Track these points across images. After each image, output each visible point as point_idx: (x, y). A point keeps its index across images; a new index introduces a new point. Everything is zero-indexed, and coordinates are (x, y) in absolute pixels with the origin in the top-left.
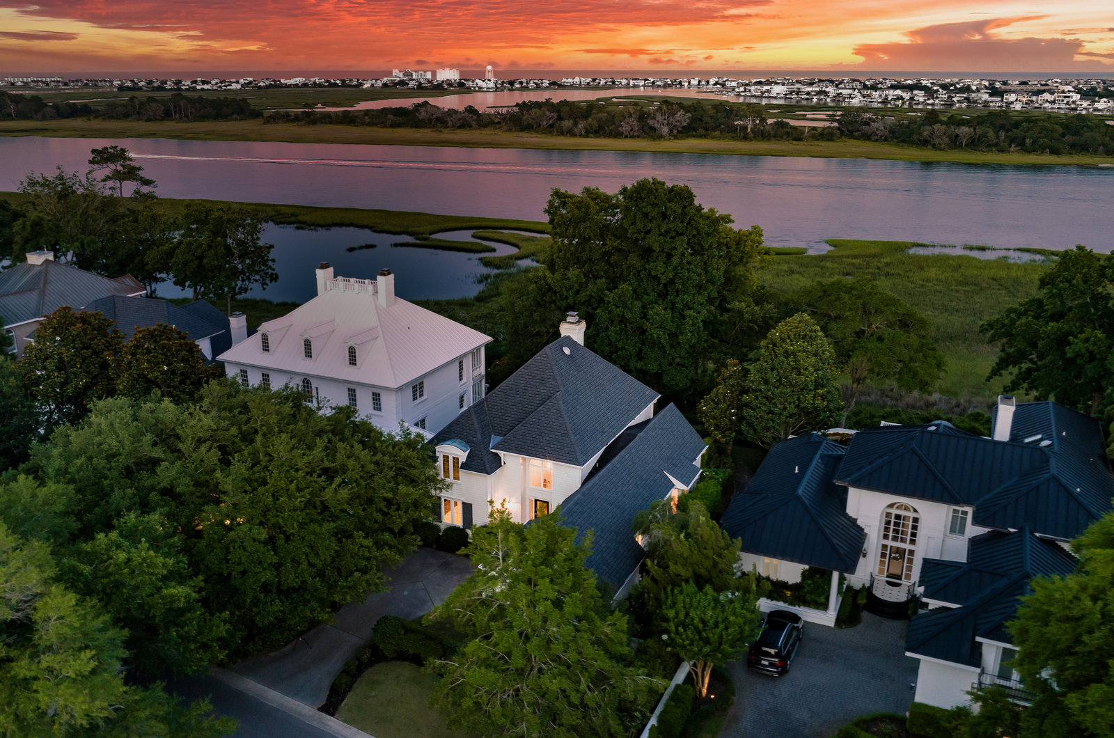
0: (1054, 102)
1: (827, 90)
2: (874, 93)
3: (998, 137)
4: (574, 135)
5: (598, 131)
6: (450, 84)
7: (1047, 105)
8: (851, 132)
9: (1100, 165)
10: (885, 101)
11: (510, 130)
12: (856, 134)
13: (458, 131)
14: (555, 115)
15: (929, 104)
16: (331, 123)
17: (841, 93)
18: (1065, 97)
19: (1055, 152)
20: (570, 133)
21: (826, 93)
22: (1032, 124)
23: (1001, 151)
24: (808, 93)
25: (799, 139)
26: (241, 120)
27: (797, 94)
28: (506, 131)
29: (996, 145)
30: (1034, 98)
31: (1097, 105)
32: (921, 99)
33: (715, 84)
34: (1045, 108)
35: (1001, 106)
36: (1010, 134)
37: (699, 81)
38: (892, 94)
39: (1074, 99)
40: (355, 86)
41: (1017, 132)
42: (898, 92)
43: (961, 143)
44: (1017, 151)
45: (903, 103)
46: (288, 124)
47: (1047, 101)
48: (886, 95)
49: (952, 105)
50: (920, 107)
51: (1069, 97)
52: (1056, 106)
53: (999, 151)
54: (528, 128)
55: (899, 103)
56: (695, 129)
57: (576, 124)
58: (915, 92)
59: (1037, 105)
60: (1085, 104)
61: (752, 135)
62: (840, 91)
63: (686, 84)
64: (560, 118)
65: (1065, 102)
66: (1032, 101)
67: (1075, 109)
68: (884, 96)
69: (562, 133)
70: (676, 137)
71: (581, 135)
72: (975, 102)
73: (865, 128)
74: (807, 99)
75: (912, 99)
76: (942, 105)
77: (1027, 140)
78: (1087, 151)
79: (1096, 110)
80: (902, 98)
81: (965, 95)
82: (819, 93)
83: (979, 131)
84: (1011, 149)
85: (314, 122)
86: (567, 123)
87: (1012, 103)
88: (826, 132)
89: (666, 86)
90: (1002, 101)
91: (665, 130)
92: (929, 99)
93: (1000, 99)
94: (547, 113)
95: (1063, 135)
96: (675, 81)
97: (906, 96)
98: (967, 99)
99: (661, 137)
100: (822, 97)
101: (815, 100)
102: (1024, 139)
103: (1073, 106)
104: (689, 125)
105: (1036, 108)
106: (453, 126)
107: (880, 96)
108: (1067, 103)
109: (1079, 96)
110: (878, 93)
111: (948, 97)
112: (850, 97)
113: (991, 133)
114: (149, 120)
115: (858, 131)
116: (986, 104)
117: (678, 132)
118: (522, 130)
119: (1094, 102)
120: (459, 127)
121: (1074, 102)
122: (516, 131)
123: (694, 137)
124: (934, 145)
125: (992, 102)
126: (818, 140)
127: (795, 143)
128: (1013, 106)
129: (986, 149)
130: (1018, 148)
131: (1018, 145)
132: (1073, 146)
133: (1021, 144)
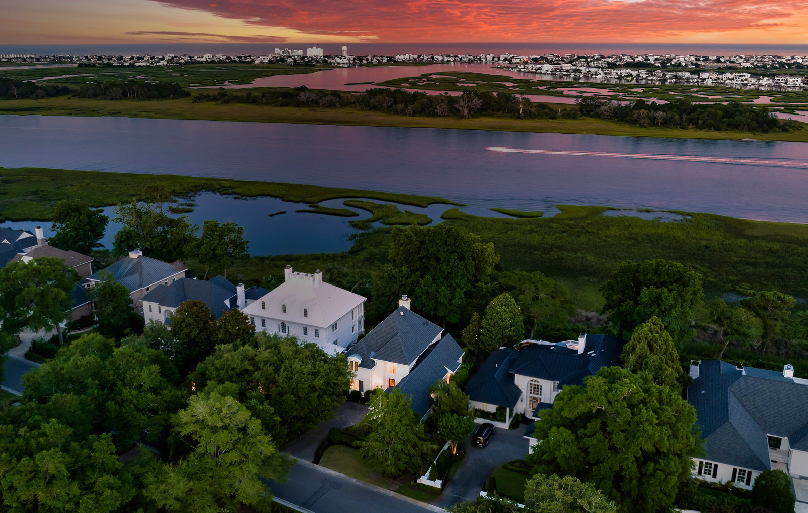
0: (733, 79)
1: (580, 68)
2: (612, 71)
3: (681, 118)
4: (405, 115)
5: (422, 112)
6: (317, 61)
7: (728, 81)
8: (589, 112)
9: (743, 140)
10: (620, 78)
11: (362, 109)
13: (327, 110)
14: (392, 100)
15: (649, 80)
16: (239, 102)
18: (740, 76)
19: (717, 129)
20: (402, 113)
21: (579, 71)
22: (703, 110)
23: (683, 128)
24: (567, 71)
25: (552, 117)
26: (176, 99)
27: (560, 71)
28: (359, 110)
29: (680, 124)
30: (720, 76)
31: (761, 82)
32: (645, 76)
33: (504, 60)
34: (727, 84)
35: (698, 82)
36: (689, 116)
37: (493, 58)
38: (624, 72)
39: (746, 77)
40: (248, 62)
41: (693, 115)
42: (629, 71)
43: (658, 122)
44: (693, 128)
46: (209, 103)
47: (728, 79)
49: (665, 80)
51: (743, 76)
52: (734, 82)
53: (682, 128)
54: (374, 108)
55: (630, 78)
56: (486, 110)
57: (406, 107)
58: (640, 71)
59: (722, 81)
60: (754, 81)
61: (523, 115)
63: (484, 60)
64: (396, 103)
66: (719, 78)
67: (746, 85)
68: (619, 73)
69: (397, 113)
70: (473, 117)
71: (410, 115)
72: (681, 78)
74: (567, 75)
75: (638, 75)
76: (658, 80)
77: (700, 121)
78: (738, 128)
79: (760, 85)
80: (631, 75)
81: (674, 73)
82: (575, 71)
83: (669, 115)
84: (690, 127)
85: (227, 102)
86: (400, 106)
87: (706, 79)
88: (572, 112)
89: (470, 62)
90: (699, 78)
91: (466, 111)
92: (649, 76)
93: (697, 76)
94: (387, 98)
95: (723, 117)
96: (476, 57)
97: (634, 73)
98: (676, 76)
99: (462, 117)
100: (577, 73)
101: (572, 75)
102: (698, 119)
103: (745, 82)
104: (482, 107)
105: (721, 83)
106: (324, 106)
107: (617, 73)
108: (742, 80)
109: (749, 75)
110: (615, 71)
111: (663, 74)
112: (596, 74)
113: (677, 117)
114: (112, 99)
115: (593, 112)
116: (688, 80)
117: (475, 112)
118: (370, 109)
119: (759, 79)
120: (327, 107)
121: (746, 80)
122: (366, 110)
123: (485, 115)
124: (640, 124)
125: (692, 78)
126: (566, 118)
127: (551, 120)
128: (705, 82)
129: (674, 127)
130: (694, 126)
131: (694, 124)
132: (728, 125)
133: (696, 124)
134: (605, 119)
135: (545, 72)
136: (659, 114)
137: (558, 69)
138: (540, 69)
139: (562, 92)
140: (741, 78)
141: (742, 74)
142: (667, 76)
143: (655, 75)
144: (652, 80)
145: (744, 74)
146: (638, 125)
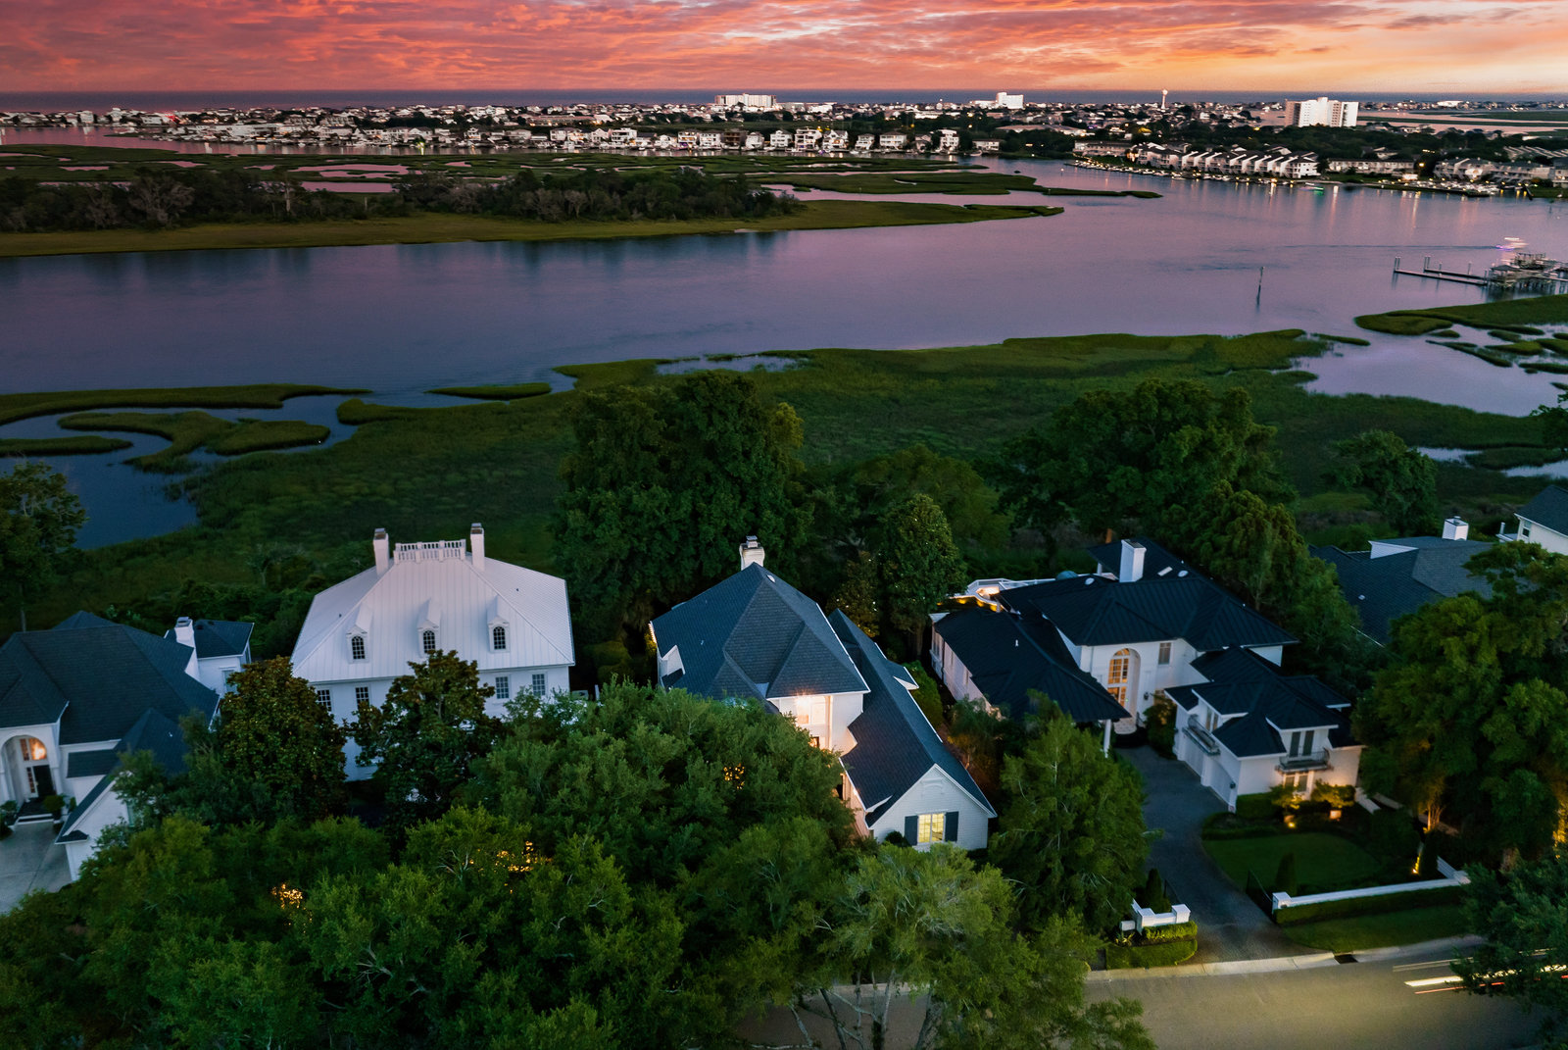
0: (609, 140)
1: (313, 129)
2: (381, 133)
3: (615, 202)
7: (604, 145)
8: (426, 203)
9: (734, 231)
10: (401, 145)
12: (431, 204)
17: (335, 135)
18: (622, 134)
19: (682, 217)
21: (315, 135)
23: (624, 219)
25: (361, 216)
27: (272, 137)
29: (614, 212)
30: (586, 136)
31: (657, 143)
32: (448, 141)
34: (602, 148)
35: (551, 148)
36: (626, 196)
38: (408, 134)
39: (631, 136)
41: (631, 195)
42: (415, 131)
43: (574, 211)
44: (640, 218)
45: (426, 146)
48: (400, 136)
49: (489, 147)
51: (625, 134)
52: (614, 145)
53: (621, 220)
55: (421, 146)
56: (207, 210)
57: (5, 213)
58: (438, 131)
59: (592, 145)
60: (644, 142)
61: (294, 215)
62: (334, 131)
65: (622, 139)
66: (585, 140)
67: (636, 149)
68: (396, 137)
70: (182, 224)
71: (22, 230)
72: (516, 142)
73: (442, 196)
74: (291, 144)
75: (435, 140)
76: (478, 147)
77: (649, 204)
78: (713, 213)
79: (659, 149)
80: (423, 140)
81: (503, 134)
82: (304, 135)
83: (593, 196)
84: (633, 216)
87: (562, 142)
90: (549, 140)
91: (162, 214)
92: (458, 140)
93: (546, 138)
95: (683, 196)
97: (427, 135)
99: (160, 225)
102: (644, 202)
103: (632, 145)
104: (195, 204)
105: (592, 148)
107: (392, 137)
108: (625, 141)
109: (635, 132)
110: (387, 133)
111: (482, 136)
112: (350, 140)
113: (607, 198)
115: (432, 200)
116: (531, 145)
117: (183, 215)
119: (653, 140)
121: (632, 140)
123: (207, 221)
124: (543, 217)
125: (539, 142)
126: (387, 216)
127: (361, 222)
128: (564, 146)
129: (606, 218)
130: (641, 214)
131: (639, 211)
132: (697, 208)
133: (643, 209)
134: (462, 213)
135: (239, 139)
136: (575, 195)
137: (265, 133)
138: (225, 133)
139: (317, 173)
141: (622, 130)
142: (491, 139)
143: (468, 138)
144: (466, 147)
145: (627, 130)
146: (538, 219)
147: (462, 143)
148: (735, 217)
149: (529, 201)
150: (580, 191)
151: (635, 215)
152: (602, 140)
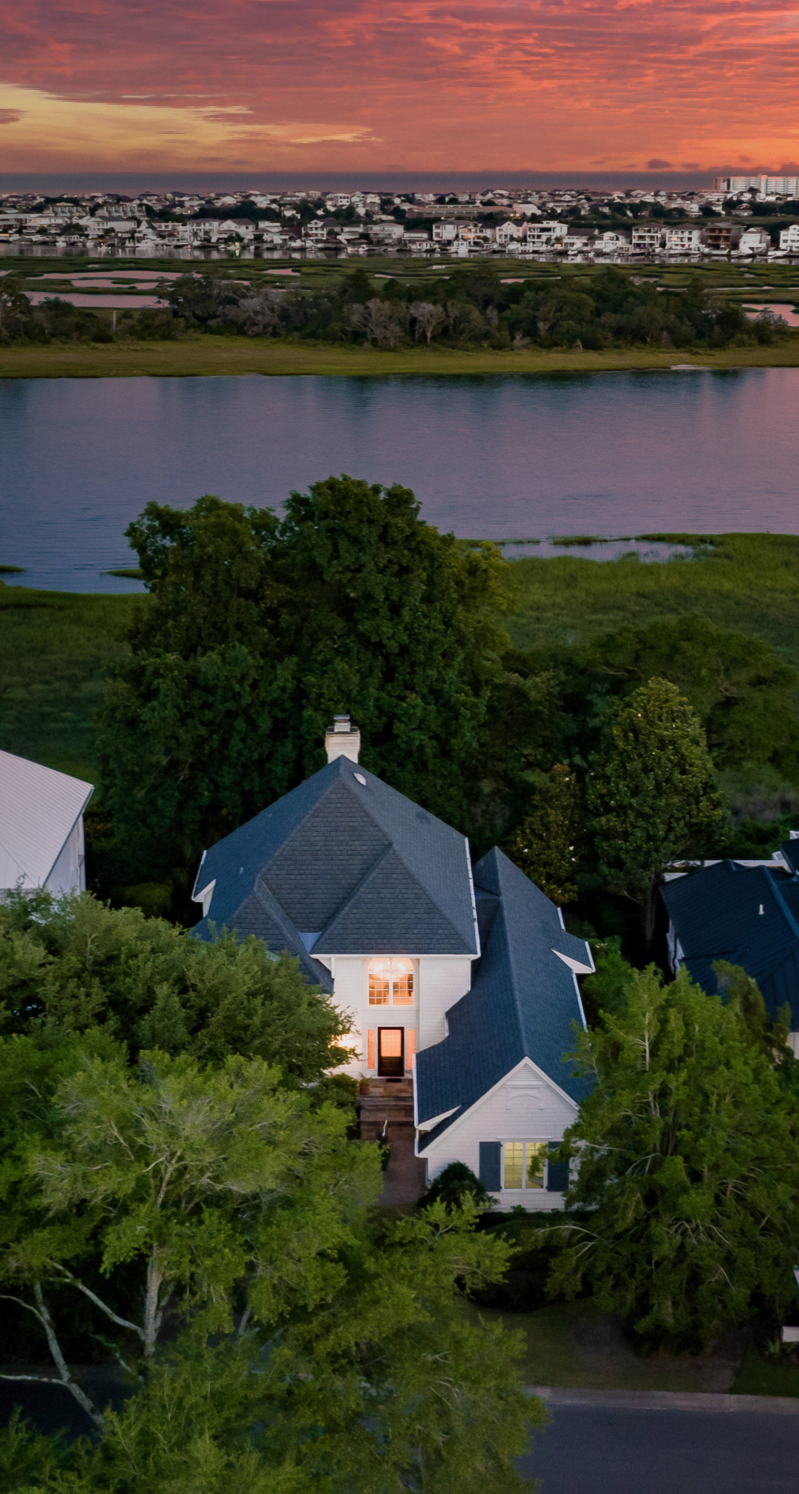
0: (523, 240)
1: (82, 222)
3: (487, 321)
7: (513, 246)
8: (203, 320)
9: (674, 368)
10: (206, 246)
12: (212, 323)
15: (295, 250)
17: (112, 230)
18: (543, 230)
19: (592, 345)
21: (80, 230)
22: (541, 294)
23: (499, 347)
24: (42, 231)
25: (103, 338)
27: (20, 232)
29: (487, 336)
30: (488, 233)
31: (598, 245)
32: (278, 240)
34: (511, 252)
35: (432, 251)
36: (507, 313)
38: (217, 229)
39: (558, 233)
41: (515, 310)
42: (230, 225)
43: (424, 334)
44: (525, 347)
45: (244, 248)
48: (206, 233)
49: (338, 248)
50: (277, 255)
51: (548, 230)
52: (530, 247)
53: (494, 348)
55: (236, 247)
58: (263, 225)
59: (495, 247)
60: (579, 243)
62: (110, 225)
65: (544, 239)
66: (485, 239)
67: (564, 254)
68: (201, 234)
72: (380, 242)
73: (231, 311)
74: (44, 243)
75: (258, 238)
76: (320, 250)
77: (541, 325)
78: (644, 340)
79: (599, 254)
80: (240, 239)
81: (361, 229)
82: (69, 229)
83: (454, 312)
84: (516, 343)
87: (450, 243)
88: (157, 322)
90: (431, 239)
92: (291, 239)
93: (425, 236)
95: (598, 313)
97: (247, 232)
98: (365, 236)
100: (75, 238)
101: (61, 243)
102: (534, 321)
103: (559, 247)
105: (495, 252)
107: (195, 234)
108: (548, 242)
109: (565, 228)
110: (188, 227)
111: (330, 233)
112: (133, 238)
113: (475, 315)
115: (215, 316)
116: (403, 247)
119: (592, 239)
121: (559, 240)
124: (374, 342)
125: (413, 242)
126: (143, 339)
127: (101, 346)
128: (452, 249)
129: (470, 345)
130: (527, 340)
131: (526, 334)
132: (619, 332)
133: (531, 333)
134: (257, 335)
136: (425, 309)
137: (11, 227)
139: (68, 282)
140: (545, 236)
141: (545, 224)
142: (342, 238)
143: (307, 235)
144: (302, 250)
145: (552, 224)
146: (367, 345)
147: (298, 244)
148: (678, 347)
149: (355, 318)
150: (435, 303)
151: (518, 341)
152: (512, 239)
